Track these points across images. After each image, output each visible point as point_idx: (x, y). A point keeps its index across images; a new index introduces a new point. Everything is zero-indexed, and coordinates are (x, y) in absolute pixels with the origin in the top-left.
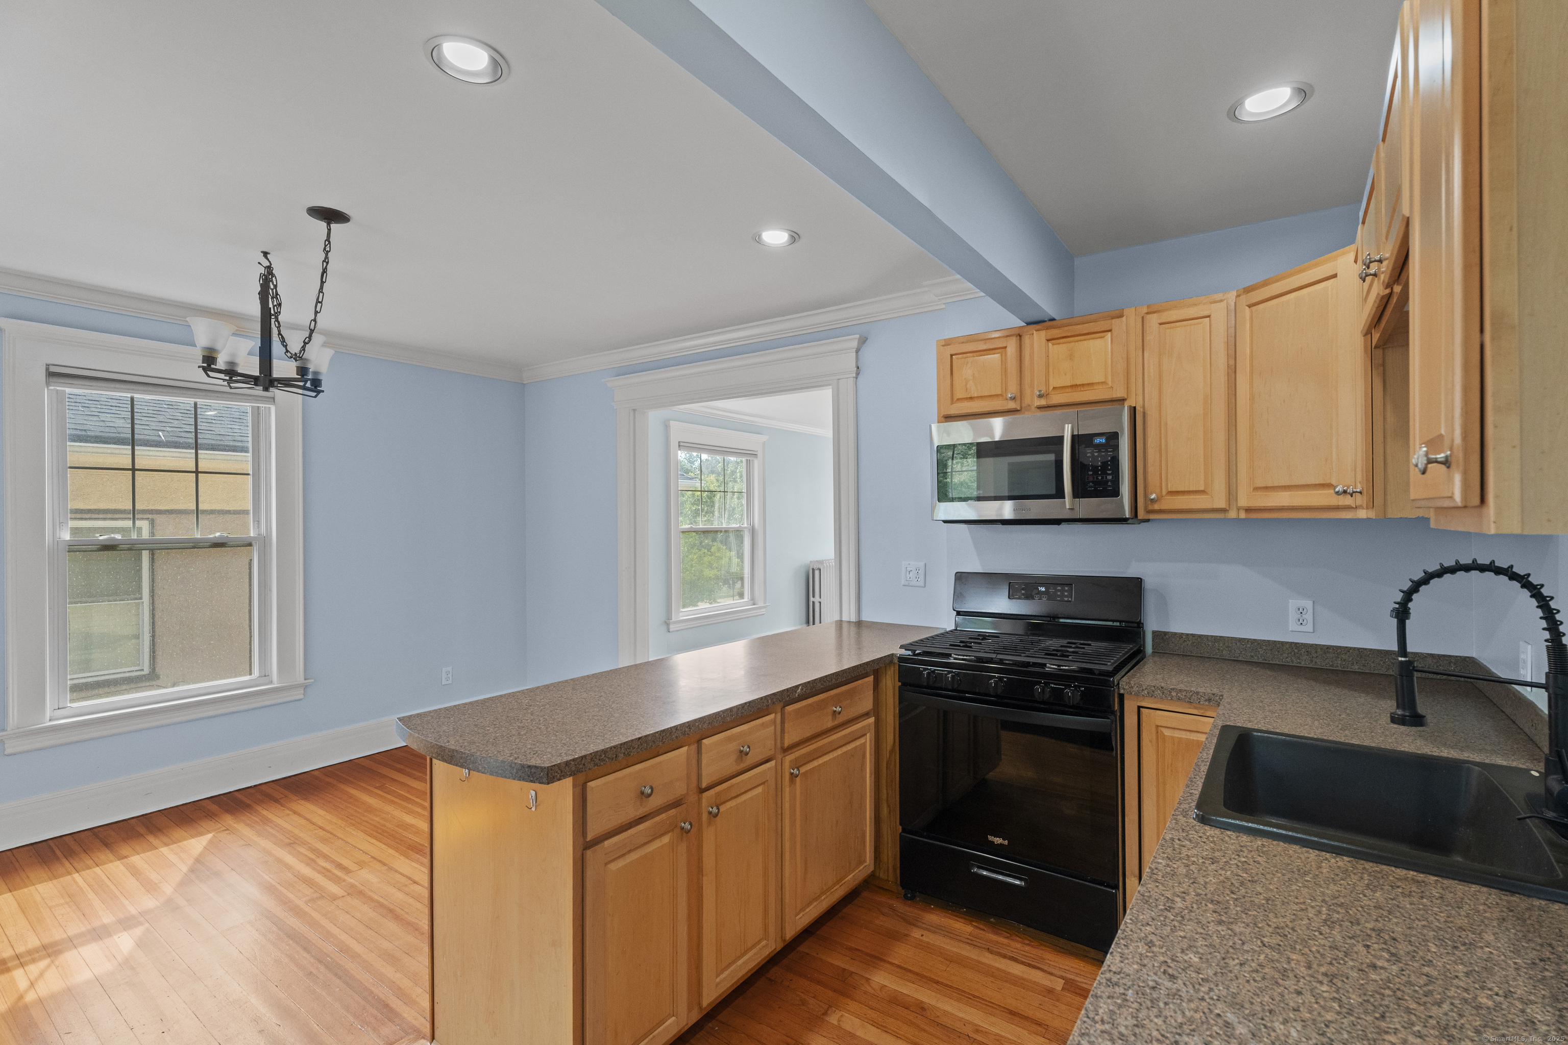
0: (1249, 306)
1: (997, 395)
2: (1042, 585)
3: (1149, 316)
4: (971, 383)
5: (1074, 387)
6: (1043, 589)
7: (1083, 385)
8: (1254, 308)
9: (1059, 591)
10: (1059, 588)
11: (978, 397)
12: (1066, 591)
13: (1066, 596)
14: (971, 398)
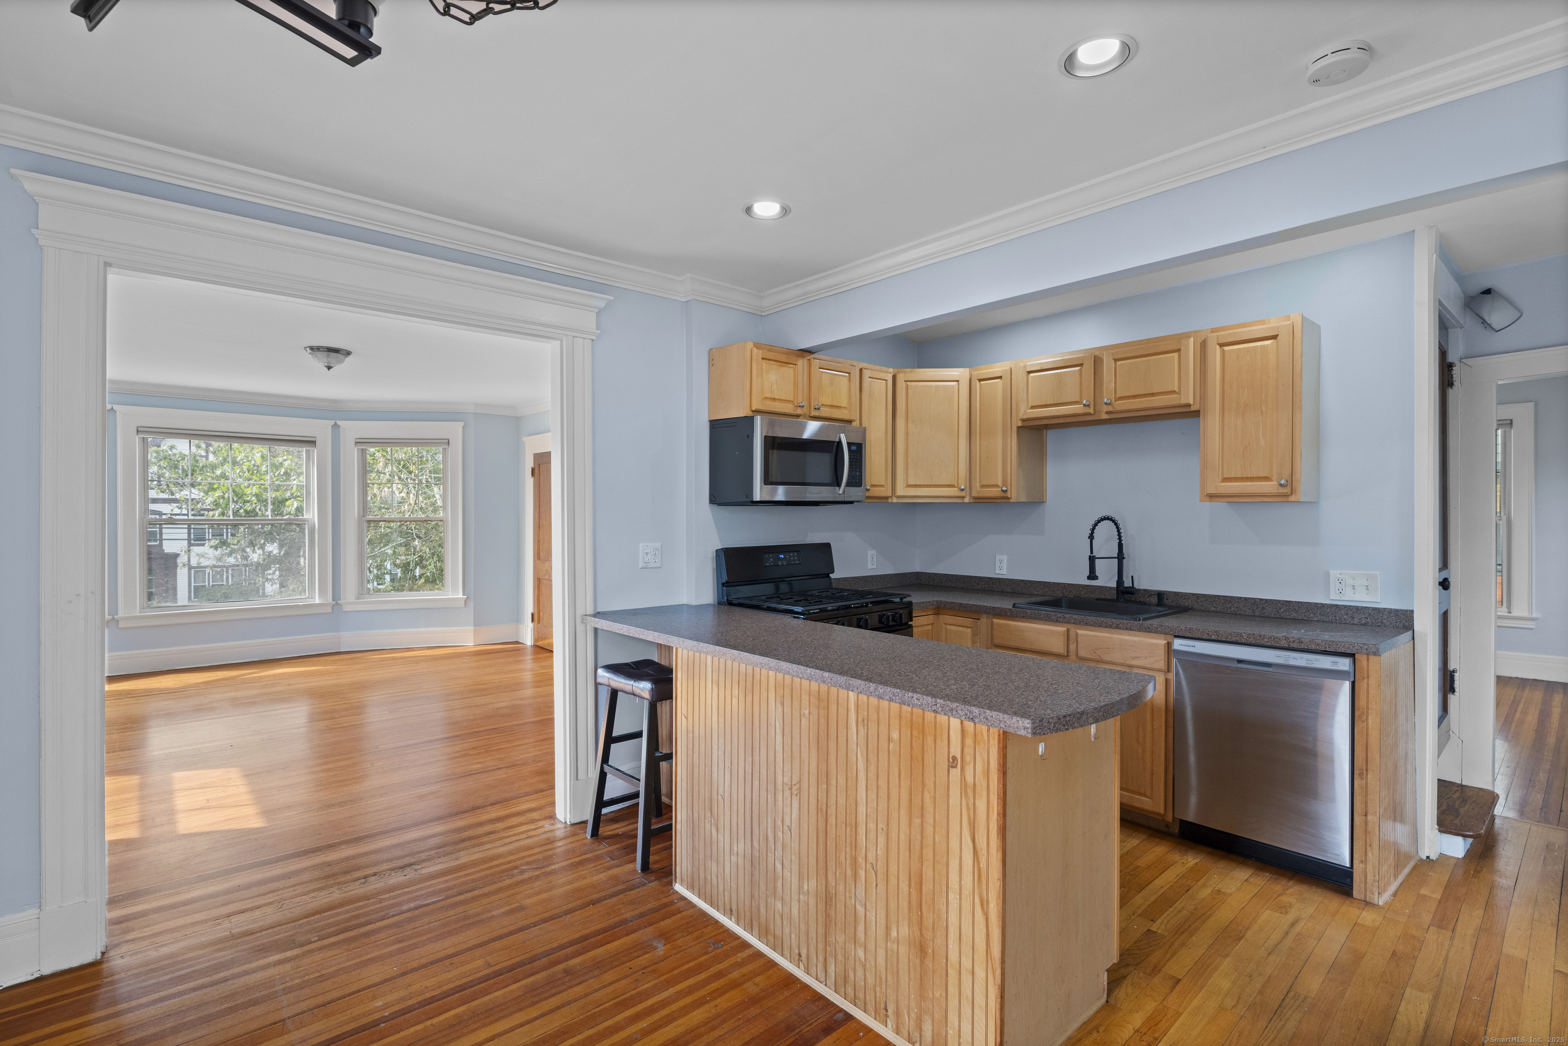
0: (905, 381)
1: (790, 401)
2: (781, 553)
3: (865, 371)
4: (775, 386)
5: (832, 406)
6: (782, 556)
7: (836, 407)
8: (909, 383)
9: (791, 556)
10: (791, 554)
11: (778, 399)
12: (796, 556)
13: (796, 560)
14: (774, 399)
